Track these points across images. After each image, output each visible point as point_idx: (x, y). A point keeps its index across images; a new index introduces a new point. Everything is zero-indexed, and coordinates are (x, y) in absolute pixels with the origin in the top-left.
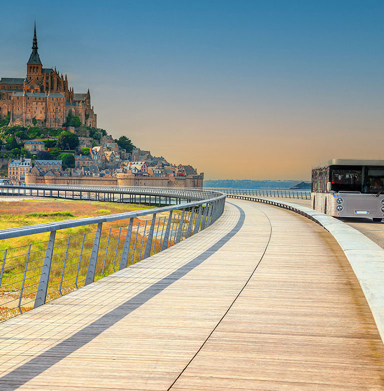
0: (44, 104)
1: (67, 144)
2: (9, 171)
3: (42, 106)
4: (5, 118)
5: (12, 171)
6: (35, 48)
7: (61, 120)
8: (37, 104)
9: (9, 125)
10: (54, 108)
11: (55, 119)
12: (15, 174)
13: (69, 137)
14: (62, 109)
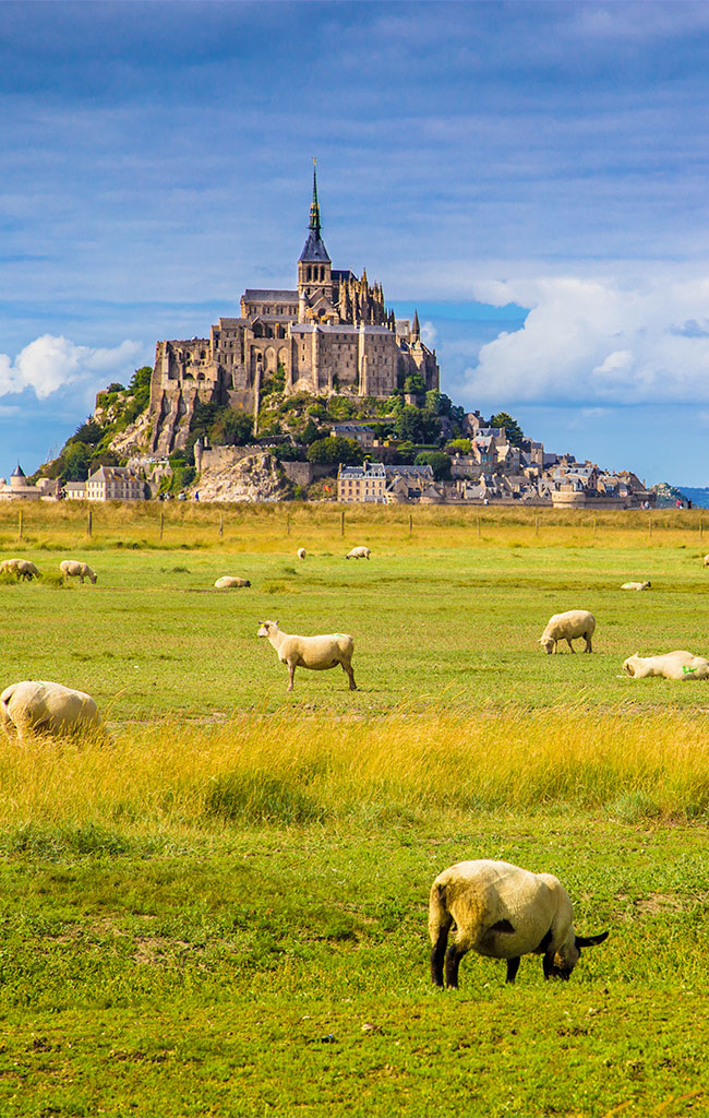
0: (353, 347)
1: (420, 432)
2: (340, 488)
3: (348, 353)
4: (271, 377)
5: (347, 488)
6: (316, 229)
7: (389, 381)
8: (339, 347)
9: (286, 392)
10: (376, 356)
11: (378, 379)
12: (354, 492)
13: (424, 420)
14: (390, 359)
